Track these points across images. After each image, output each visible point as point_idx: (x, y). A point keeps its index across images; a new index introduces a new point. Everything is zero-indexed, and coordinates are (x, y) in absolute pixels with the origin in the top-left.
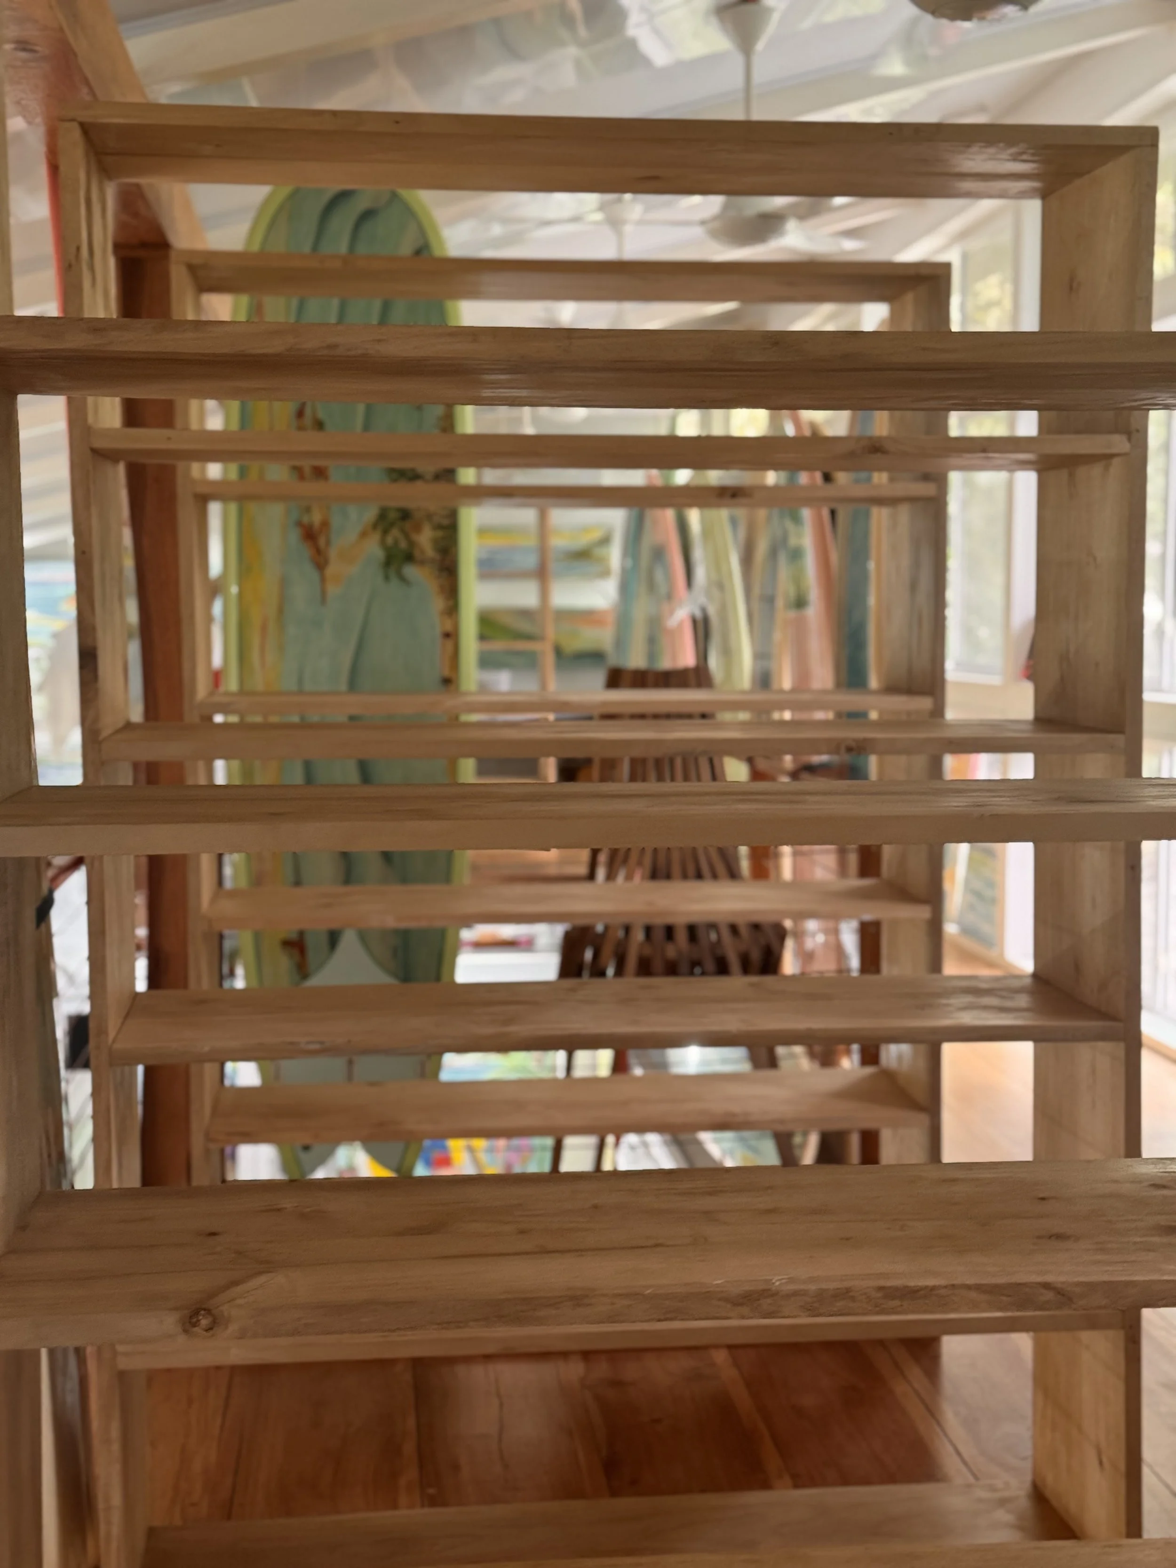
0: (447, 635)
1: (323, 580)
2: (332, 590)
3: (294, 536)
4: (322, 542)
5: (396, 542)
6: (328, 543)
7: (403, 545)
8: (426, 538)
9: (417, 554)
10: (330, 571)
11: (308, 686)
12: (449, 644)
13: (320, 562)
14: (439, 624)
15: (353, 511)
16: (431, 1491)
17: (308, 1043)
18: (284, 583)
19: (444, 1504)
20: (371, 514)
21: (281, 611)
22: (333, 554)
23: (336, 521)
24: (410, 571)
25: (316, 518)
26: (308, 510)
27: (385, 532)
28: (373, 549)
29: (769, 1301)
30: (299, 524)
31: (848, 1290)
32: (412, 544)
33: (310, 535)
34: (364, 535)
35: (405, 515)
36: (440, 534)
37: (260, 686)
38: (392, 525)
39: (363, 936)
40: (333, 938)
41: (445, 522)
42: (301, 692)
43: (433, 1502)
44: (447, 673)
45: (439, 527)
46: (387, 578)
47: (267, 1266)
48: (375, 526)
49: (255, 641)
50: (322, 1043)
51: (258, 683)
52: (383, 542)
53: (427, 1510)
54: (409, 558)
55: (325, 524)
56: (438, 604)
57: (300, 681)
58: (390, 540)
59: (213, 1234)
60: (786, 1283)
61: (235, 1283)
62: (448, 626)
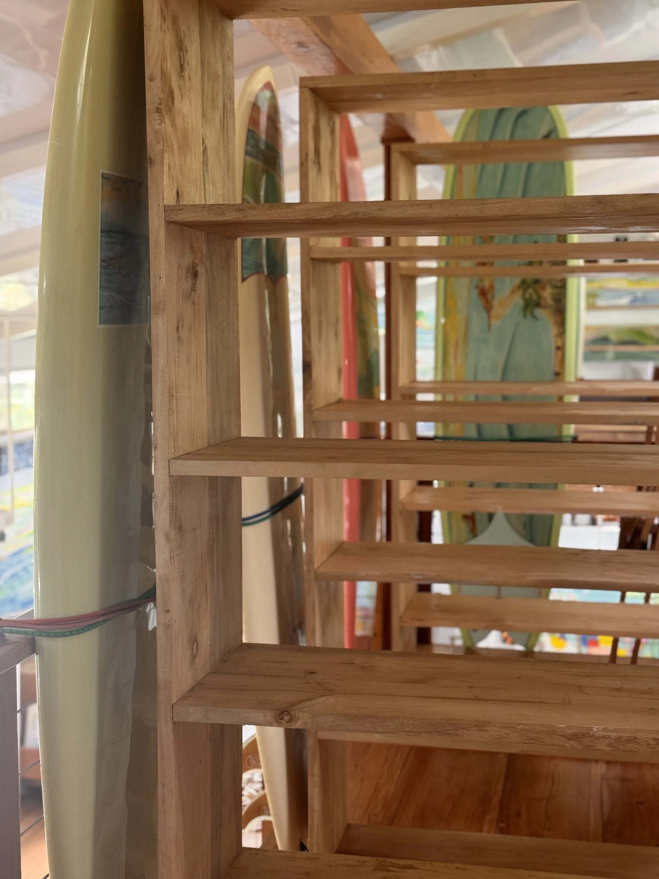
0: (558, 348)
1: (489, 317)
2: (495, 323)
3: (475, 293)
4: (489, 296)
5: (531, 296)
6: (493, 297)
7: (535, 297)
8: (548, 294)
9: (543, 303)
10: (494, 312)
11: (480, 378)
12: (559, 353)
13: (488, 307)
14: (553, 342)
15: (507, 280)
16: (502, 825)
17: (417, 575)
18: (468, 320)
19: (509, 833)
20: (517, 281)
21: (466, 335)
22: (495, 303)
23: (497, 285)
24: (539, 312)
25: (487, 283)
26: (482, 280)
27: (525, 291)
28: (518, 300)
29: (588, 739)
30: (477, 287)
31: (635, 738)
32: (540, 297)
33: (483, 293)
34: (513, 292)
35: (537, 281)
36: (556, 291)
37: (453, 378)
38: (529, 286)
39: (507, 517)
40: (491, 517)
41: (559, 284)
42: (476, 381)
43: (501, 831)
44: (558, 369)
45: (556, 287)
46: (525, 316)
47: (330, 692)
48: (519, 287)
49: (451, 351)
50: (423, 575)
51: (452, 376)
52: (523, 296)
53: (498, 835)
54: (538, 305)
55: (492, 287)
56: (554, 330)
57: (475, 374)
58: (527, 295)
59: (314, 673)
60: (602, 730)
61: (310, 700)
62: (559, 343)
